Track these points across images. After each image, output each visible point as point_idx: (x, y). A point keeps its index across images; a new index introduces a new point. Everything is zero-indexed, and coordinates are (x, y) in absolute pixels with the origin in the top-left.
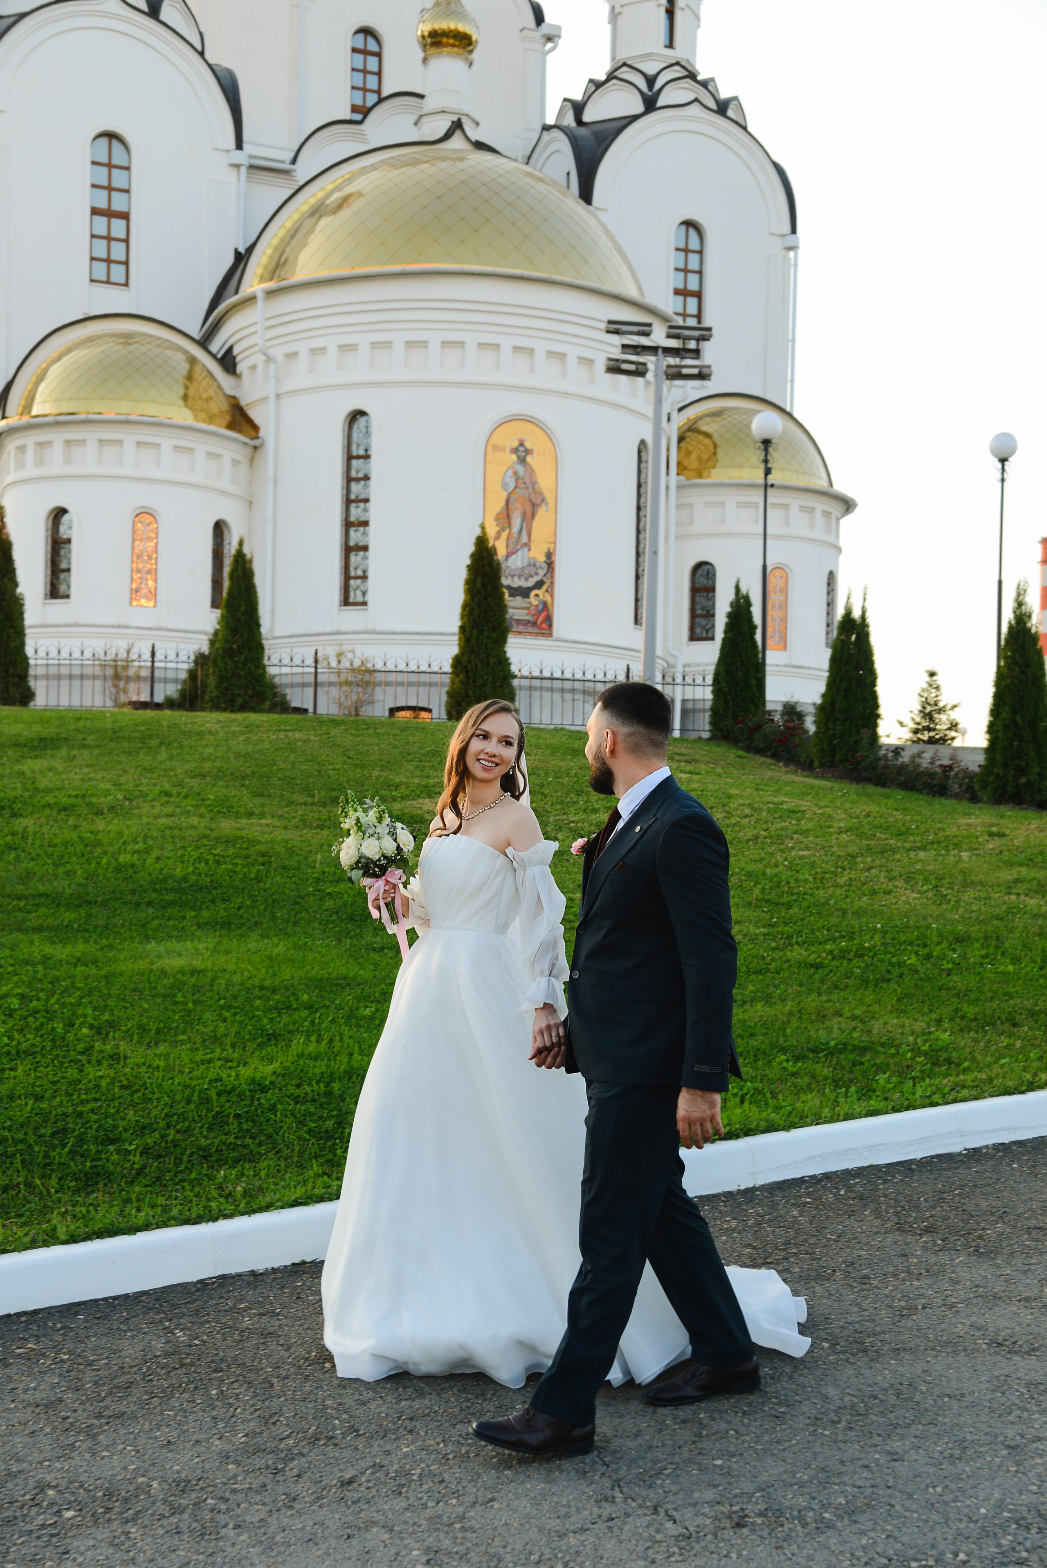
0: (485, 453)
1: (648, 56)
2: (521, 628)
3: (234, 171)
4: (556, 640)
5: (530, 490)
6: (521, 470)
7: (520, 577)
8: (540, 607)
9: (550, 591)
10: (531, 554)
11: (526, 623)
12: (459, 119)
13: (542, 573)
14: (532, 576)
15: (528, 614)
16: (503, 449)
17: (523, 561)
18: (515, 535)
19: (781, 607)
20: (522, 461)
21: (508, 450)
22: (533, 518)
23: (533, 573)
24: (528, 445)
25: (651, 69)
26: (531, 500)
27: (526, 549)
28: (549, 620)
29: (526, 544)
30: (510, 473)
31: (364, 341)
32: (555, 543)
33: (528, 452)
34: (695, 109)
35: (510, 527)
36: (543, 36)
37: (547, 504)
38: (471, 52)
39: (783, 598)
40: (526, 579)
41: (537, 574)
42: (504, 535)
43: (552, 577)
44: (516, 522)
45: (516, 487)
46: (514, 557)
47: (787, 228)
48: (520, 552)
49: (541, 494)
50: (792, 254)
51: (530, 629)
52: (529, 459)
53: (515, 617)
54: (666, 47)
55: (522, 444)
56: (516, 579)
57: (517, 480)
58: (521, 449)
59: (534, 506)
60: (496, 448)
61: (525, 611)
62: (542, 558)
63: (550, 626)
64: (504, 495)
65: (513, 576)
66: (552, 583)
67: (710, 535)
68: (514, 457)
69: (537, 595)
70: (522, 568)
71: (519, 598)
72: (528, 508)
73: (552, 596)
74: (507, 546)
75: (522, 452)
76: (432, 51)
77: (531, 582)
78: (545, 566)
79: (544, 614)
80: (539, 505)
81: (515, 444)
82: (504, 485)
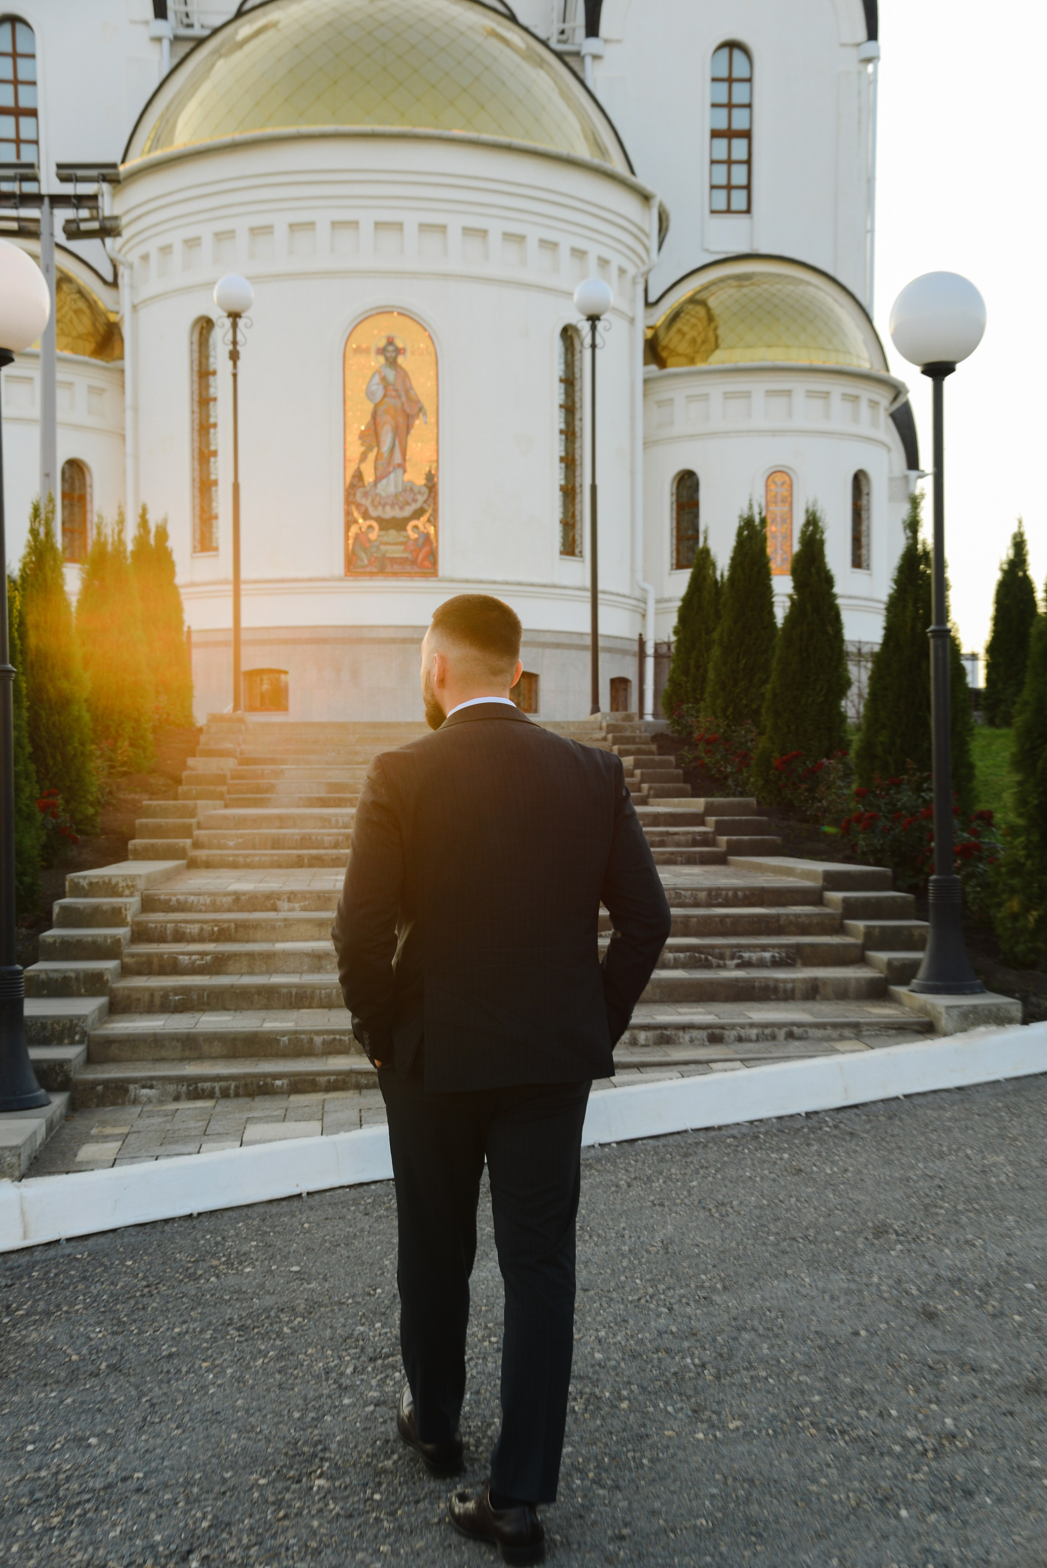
0: (344, 357)
2: (397, 568)
3: (154, 46)
4: (440, 580)
5: (404, 399)
6: (391, 375)
7: (393, 506)
8: (421, 541)
9: (434, 520)
10: (407, 477)
11: (403, 561)
13: (421, 499)
14: (408, 504)
15: (405, 550)
16: (367, 351)
17: (396, 486)
18: (386, 455)
19: (784, 521)
20: (392, 363)
22: (408, 432)
23: (409, 500)
24: (399, 344)
26: (404, 411)
27: (400, 471)
28: (433, 556)
29: (399, 465)
30: (377, 379)
31: (206, 232)
32: (437, 461)
33: (399, 351)
35: (378, 444)
37: (425, 414)
39: (786, 509)
40: (401, 508)
41: (415, 501)
42: (372, 456)
43: (436, 503)
44: (387, 438)
45: (385, 396)
46: (384, 481)
47: (861, 33)
48: (392, 476)
49: (418, 402)
50: (870, 68)
51: (408, 568)
52: (400, 360)
53: (388, 555)
55: (390, 342)
56: (388, 508)
57: (385, 388)
58: (391, 348)
59: (409, 418)
60: (358, 350)
61: (402, 548)
62: (421, 481)
63: (435, 563)
64: (370, 406)
65: (384, 506)
66: (435, 511)
67: (692, 437)
68: (381, 360)
69: (416, 527)
71: (392, 533)
72: (401, 420)
73: (436, 527)
74: (376, 469)
75: (391, 352)
77: (408, 511)
78: (425, 490)
79: (426, 549)
80: (417, 416)
81: (382, 343)
82: (370, 395)
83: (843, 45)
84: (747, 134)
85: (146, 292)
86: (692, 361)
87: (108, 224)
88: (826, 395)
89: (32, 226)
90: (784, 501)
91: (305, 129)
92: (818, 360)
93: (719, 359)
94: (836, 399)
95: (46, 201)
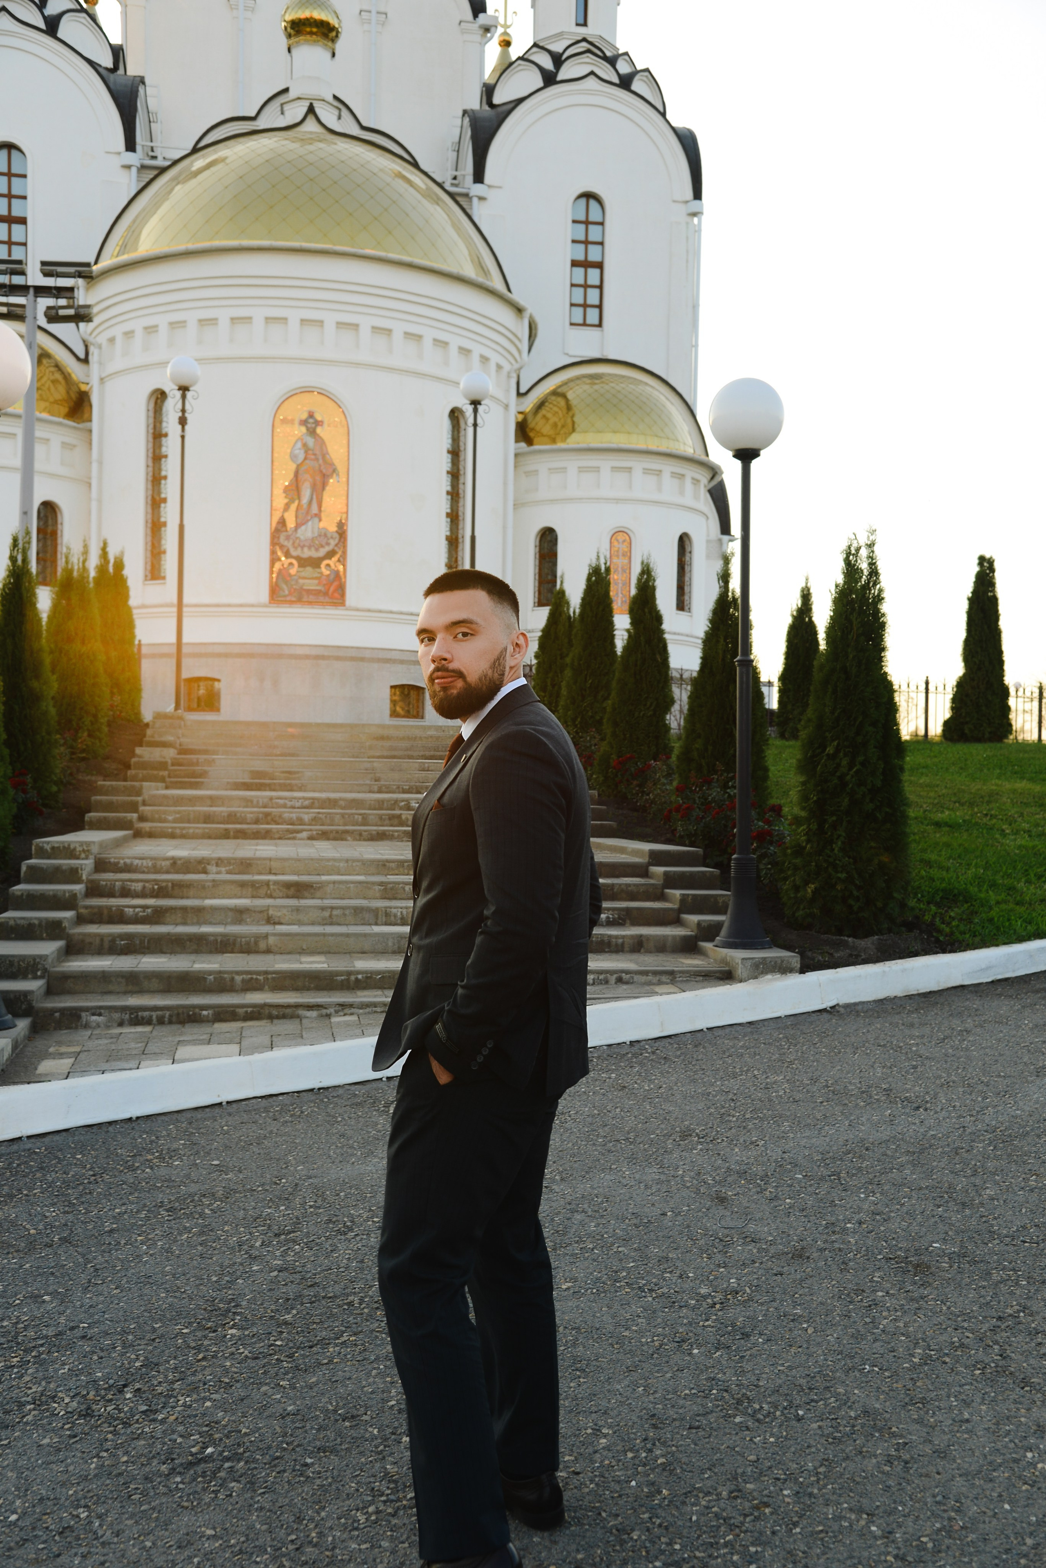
0: (273, 426)
1: (560, 35)
2: (312, 598)
3: (125, 172)
4: (347, 609)
5: (321, 461)
6: (310, 442)
7: (310, 547)
8: (332, 577)
9: (343, 560)
10: (322, 525)
11: (317, 593)
12: (311, 104)
13: (333, 543)
14: (322, 546)
15: (319, 584)
16: (292, 422)
17: (313, 532)
18: (305, 506)
19: (624, 571)
20: (312, 432)
21: (297, 422)
22: (323, 489)
23: (324, 544)
24: (319, 417)
25: (558, 47)
26: (321, 471)
27: (316, 520)
28: (341, 589)
29: (316, 515)
30: (299, 445)
31: (162, 321)
32: (347, 513)
33: (318, 423)
34: (591, 82)
35: (299, 498)
36: (481, 27)
37: (338, 475)
38: (333, 40)
39: (626, 561)
40: (317, 550)
41: (328, 544)
42: (294, 507)
43: (345, 547)
44: (306, 493)
45: (305, 459)
46: (303, 528)
47: (689, 193)
48: (310, 523)
49: (332, 464)
50: (696, 220)
51: (321, 599)
52: (319, 430)
53: (305, 587)
54: (577, 25)
55: (311, 415)
56: (306, 549)
57: (306, 452)
58: (311, 420)
59: (325, 477)
60: (284, 421)
61: (316, 582)
62: (333, 528)
63: (343, 595)
64: (293, 467)
65: (302, 547)
66: (344, 553)
67: (552, 501)
68: (303, 429)
69: (328, 565)
70: (313, 539)
71: (309, 569)
72: (318, 478)
73: (344, 565)
74: (296, 517)
75: (311, 424)
76: (293, 40)
77: (322, 552)
78: (337, 536)
79: (336, 583)
80: (331, 476)
81: (304, 416)
82: (293, 457)
83: (674, 201)
84: (600, 266)
85: (111, 368)
86: (554, 441)
87: (82, 311)
88: (659, 473)
89: (19, 311)
90: (624, 555)
91: (246, 243)
92: (653, 445)
93: (575, 440)
94: (666, 476)
95: (32, 291)
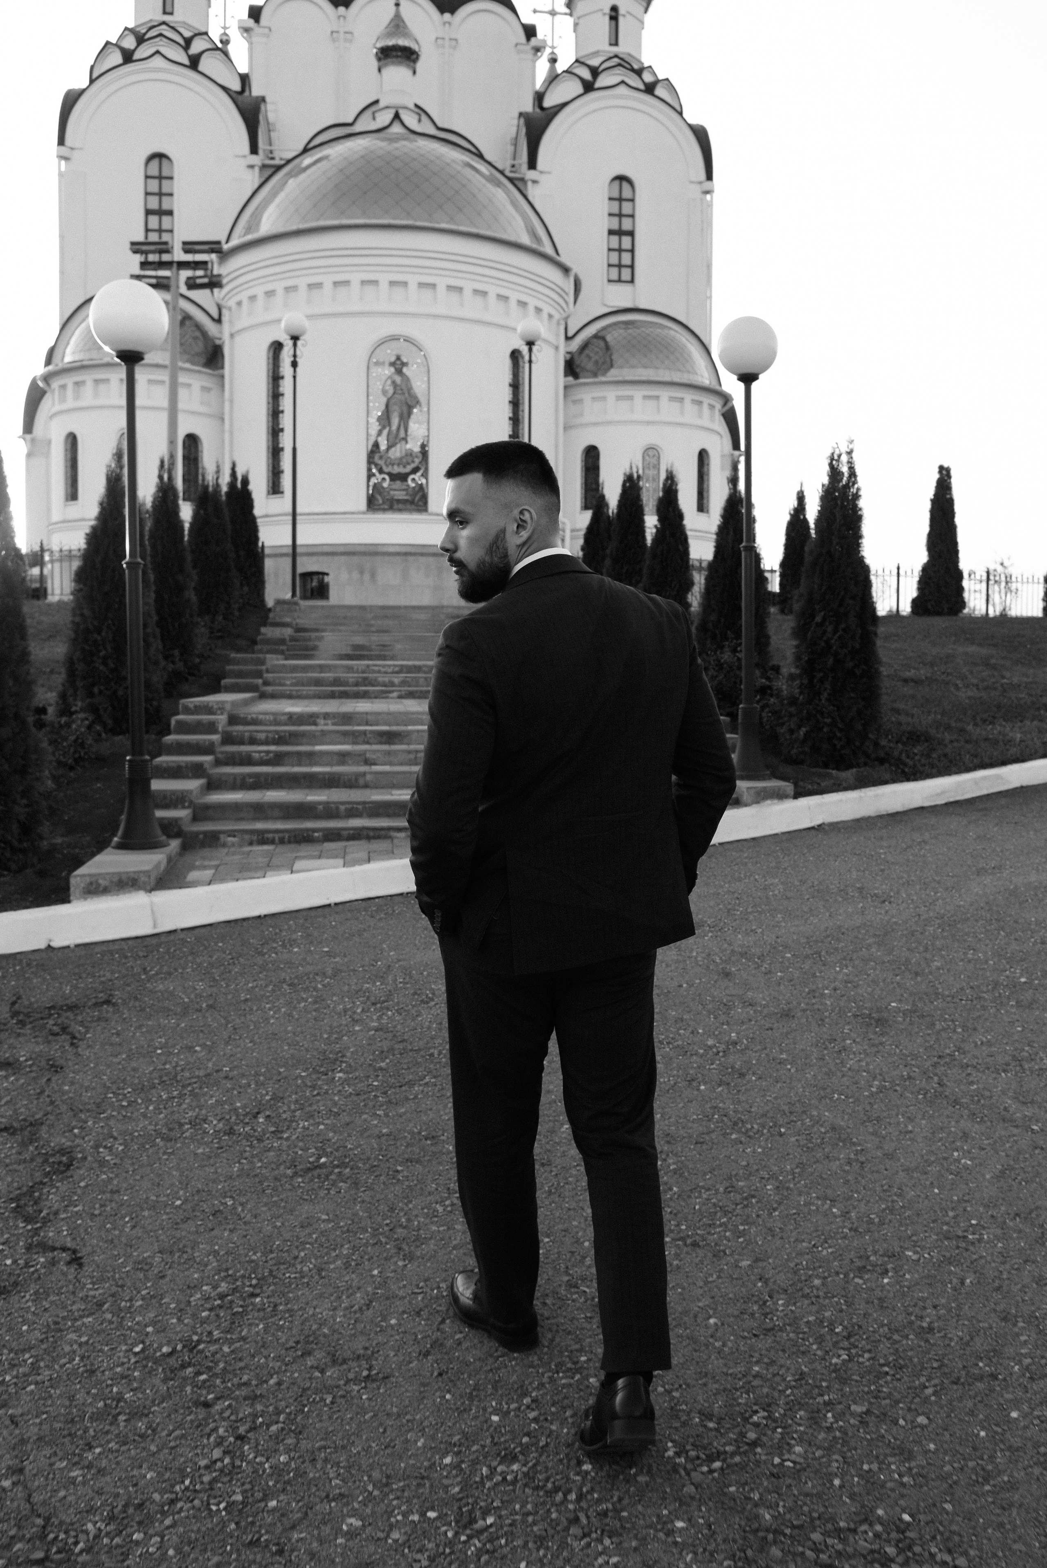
0: (368, 368)
1: (596, 53)
2: (401, 506)
3: (250, 171)
4: (429, 515)
5: (407, 395)
6: (398, 379)
8: (417, 489)
9: (425, 475)
10: (408, 446)
11: (405, 502)
12: (397, 112)
13: (417, 461)
14: (409, 464)
15: (407, 495)
16: (383, 364)
17: (401, 452)
18: (395, 432)
19: (654, 480)
20: (399, 372)
21: (387, 364)
22: (409, 417)
23: (410, 461)
24: (405, 360)
25: (595, 62)
26: (407, 403)
27: (403, 442)
28: (424, 498)
29: (403, 439)
30: (389, 382)
31: (279, 287)
32: (428, 436)
33: (404, 364)
34: (622, 89)
35: (390, 425)
36: (533, 48)
37: (421, 405)
38: (415, 61)
39: (654, 470)
40: (404, 467)
41: (413, 462)
42: (385, 432)
43: (427, 464)
45: (394, 393)
46: (393, 449)
47: (702, 175)
48: (398, 446)
49: (416, 397)
50: (708, 197)
51: (408, 506)
52: (405, 370)
53: (395, 498)
54: (611, 45)
55: (398, 358)
56: (395, 467)
57: (395, 388)
58: (398, 362)
59: (410, 408)
60: (377, 364)
61: (404, 493)
62: (417, 449)
63: (426, 503)
64: (384, 400)
65: (393, 465)
66: (427, 469)
67: (595, 424)
68: (392, 369)
69: (413, 480)
70: (401, 458)
71: (398, 482)
72: (405, 409)
73: (426, 479)
74: (388, 441)
75: (399, 365)
76: (382, 62)
77: (409, 469)
78: (420, 455)
79: (420, 494)
80: (415, 407)
81: (393, 359)
82: (384, 392)
83: (692, 182)
84: (631, 234)
85: (239, 325)
86: (595, 375)
87: (214, 279)
88: (681, 400)
89: (165, 281)
90: (654, 467)
91: (343, 222)
92: (677, 377)
93: (614, 374)
94: (687, 403)
95: (175, 265)
